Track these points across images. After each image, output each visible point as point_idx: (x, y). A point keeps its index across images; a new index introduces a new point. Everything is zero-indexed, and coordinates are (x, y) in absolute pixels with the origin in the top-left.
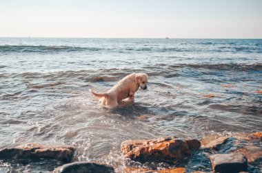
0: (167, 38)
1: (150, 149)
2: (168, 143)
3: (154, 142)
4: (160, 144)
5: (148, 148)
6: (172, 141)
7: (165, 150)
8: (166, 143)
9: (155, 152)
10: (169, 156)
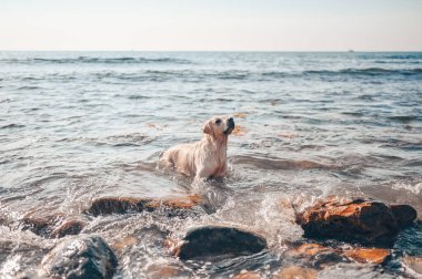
0: (352, 52)
1: (327, 215)
2: (360, 207)
3: (334, 205)
4: (345, 207)
5: (324, 213)
6: (365, 204)
7: (353, 217)
8: (354, 207)
9: (336, 220)
10: (360, 227)
